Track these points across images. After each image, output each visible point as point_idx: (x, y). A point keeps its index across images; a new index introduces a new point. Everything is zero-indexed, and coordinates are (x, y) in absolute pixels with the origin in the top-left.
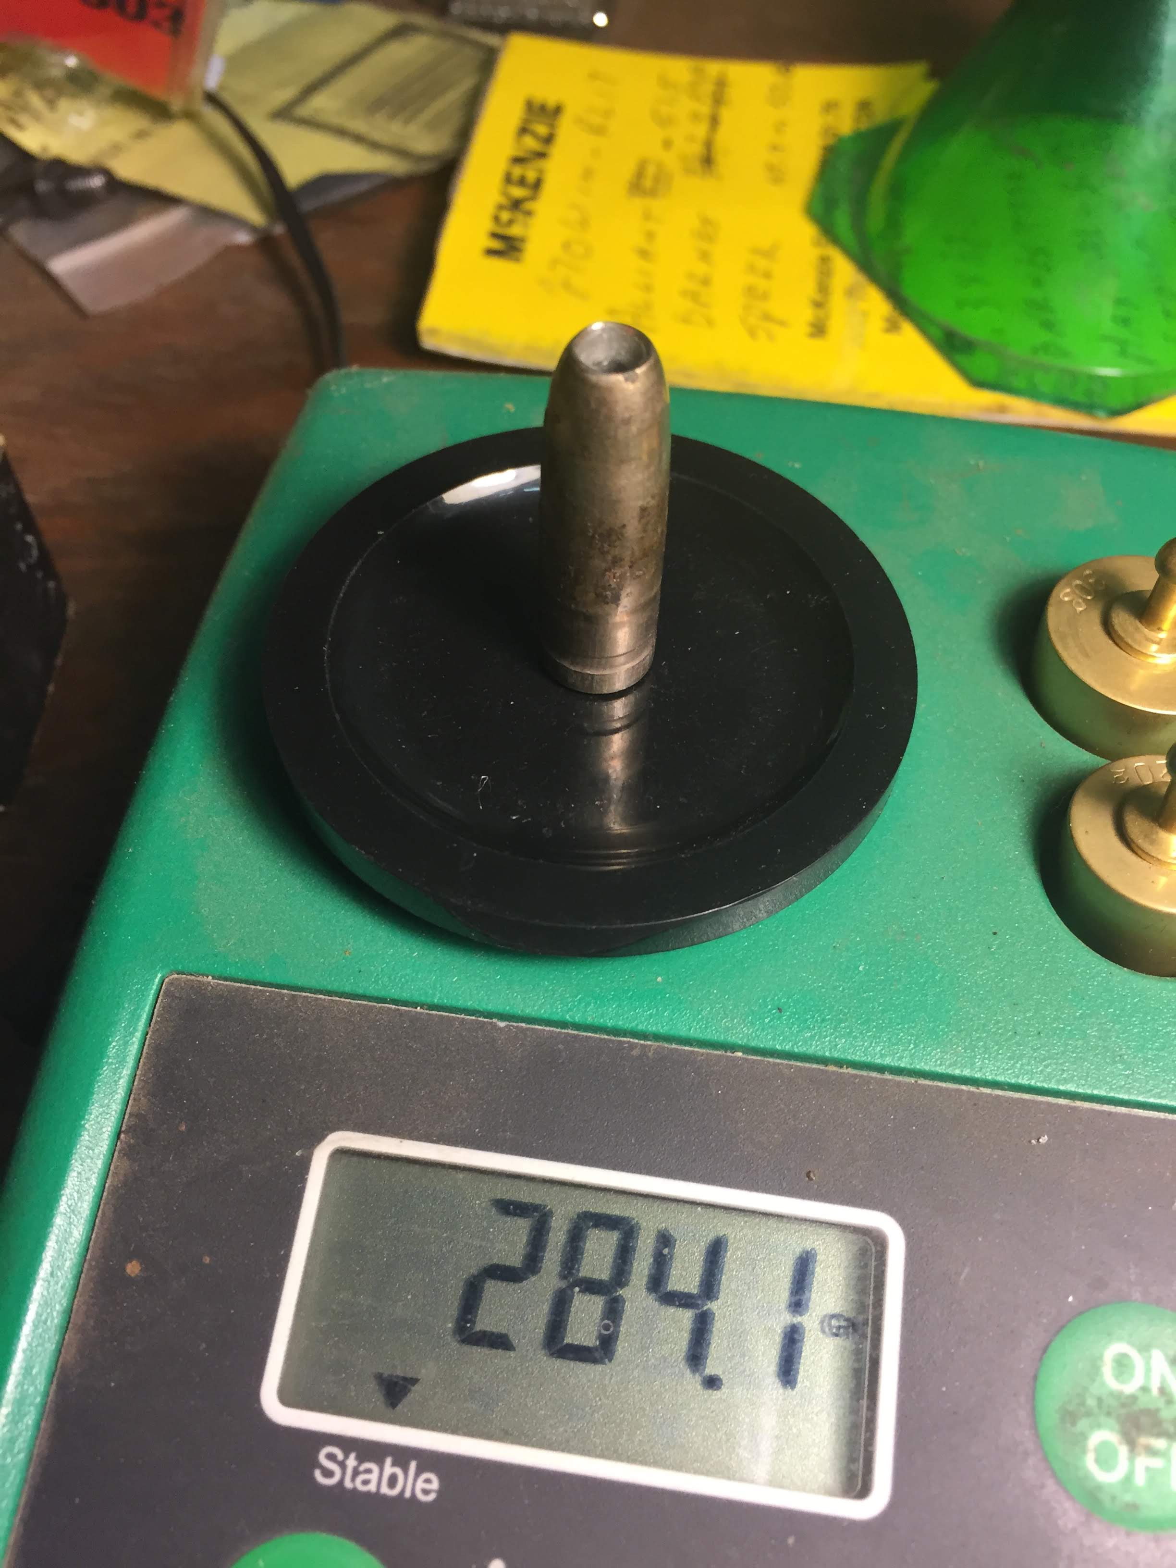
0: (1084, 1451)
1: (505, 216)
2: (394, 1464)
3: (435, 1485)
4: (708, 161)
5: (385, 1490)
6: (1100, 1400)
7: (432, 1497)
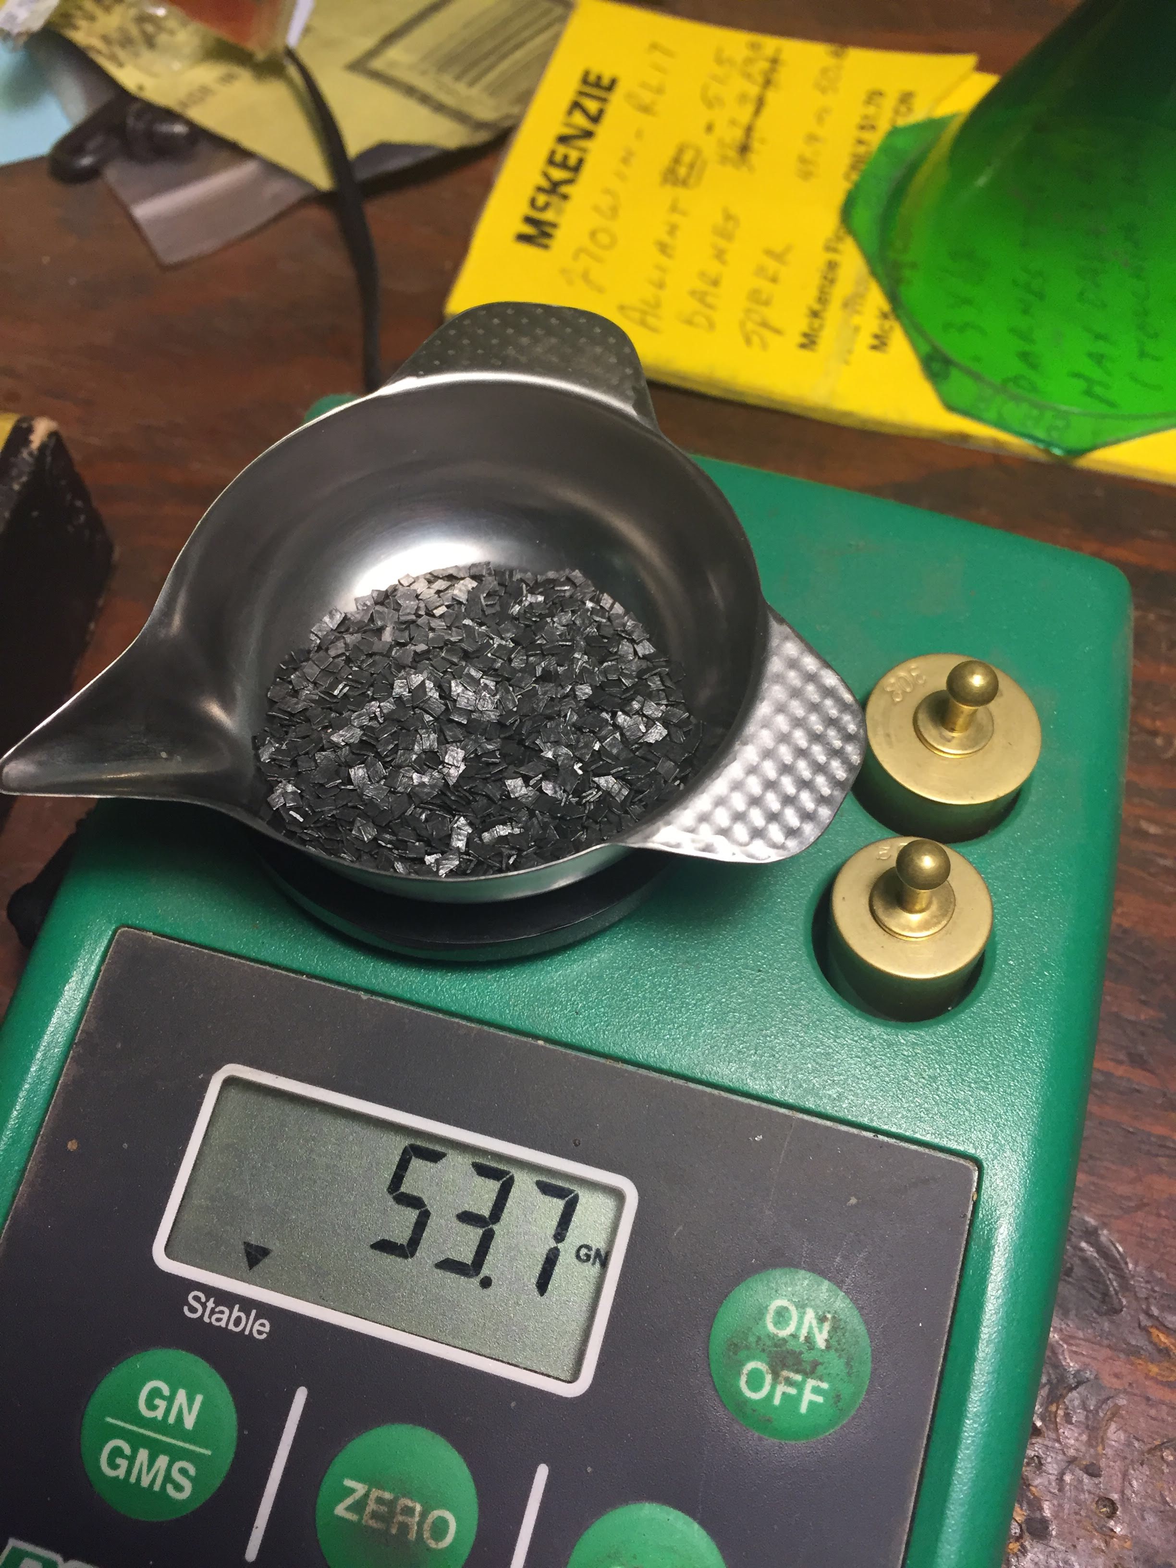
0: (739, 1374)
1: (542, 199)
2: (239, 1310)
3: (267, 1329)
4: (744, 149)
5: (231, 1327)
6: (759, 1338)
7: (264, 1336)
